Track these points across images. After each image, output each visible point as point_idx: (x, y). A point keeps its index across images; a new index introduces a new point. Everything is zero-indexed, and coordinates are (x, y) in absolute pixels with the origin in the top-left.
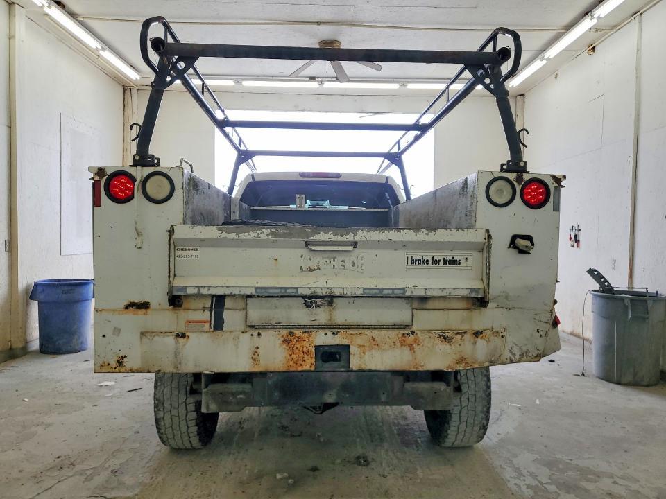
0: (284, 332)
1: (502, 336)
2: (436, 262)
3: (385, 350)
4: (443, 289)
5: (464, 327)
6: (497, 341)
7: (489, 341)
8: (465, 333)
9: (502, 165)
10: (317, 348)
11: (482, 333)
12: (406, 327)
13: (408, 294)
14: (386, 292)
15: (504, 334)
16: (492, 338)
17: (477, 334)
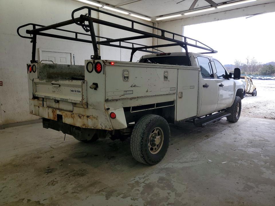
0: (52, 109)
1: (97, 119)
2: (76, 91)
3: (68, 118)
4: (75, 100)
5: (84, 114)
6: (95, 120)
7: (92, 120)
8: (84, 116)
9: (91, 56)
10: (57, 115)
11: (89, 117)
12: (72, 112)
13: (68, 101)
14: (65, 100)
15: (97, 118)
16: (93, 119)
17: (88, 117)
